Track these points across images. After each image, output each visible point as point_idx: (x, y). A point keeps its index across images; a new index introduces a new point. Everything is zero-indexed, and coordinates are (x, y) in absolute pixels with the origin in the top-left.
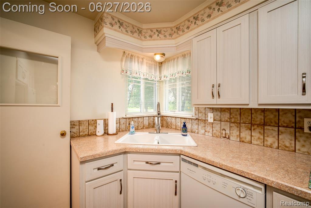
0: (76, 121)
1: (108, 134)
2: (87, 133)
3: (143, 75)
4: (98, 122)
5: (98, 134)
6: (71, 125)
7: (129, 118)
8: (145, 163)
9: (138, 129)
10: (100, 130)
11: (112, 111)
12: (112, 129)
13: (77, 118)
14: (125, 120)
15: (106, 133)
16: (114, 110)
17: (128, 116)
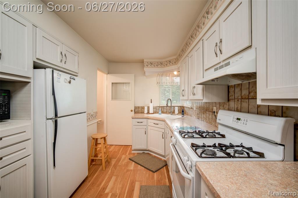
0: (137, 107)
1: (149, 113)
2: (141, 112)
3: (169, 83)
4: (145, 107)
5: (145, 113)
6: (135, 108)
7: (161, 107)
8: (153, 124)
9: (167, 113)
10: (146, 111)
11: (151, 103)
12: (151, 111)
13: (137, 105)
14: (159, 107)
15: (148, 113)
16: (152, 102)
17: (161, 106)
